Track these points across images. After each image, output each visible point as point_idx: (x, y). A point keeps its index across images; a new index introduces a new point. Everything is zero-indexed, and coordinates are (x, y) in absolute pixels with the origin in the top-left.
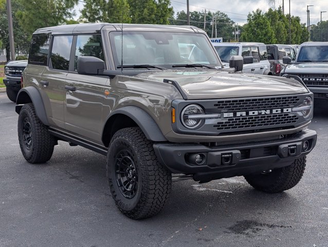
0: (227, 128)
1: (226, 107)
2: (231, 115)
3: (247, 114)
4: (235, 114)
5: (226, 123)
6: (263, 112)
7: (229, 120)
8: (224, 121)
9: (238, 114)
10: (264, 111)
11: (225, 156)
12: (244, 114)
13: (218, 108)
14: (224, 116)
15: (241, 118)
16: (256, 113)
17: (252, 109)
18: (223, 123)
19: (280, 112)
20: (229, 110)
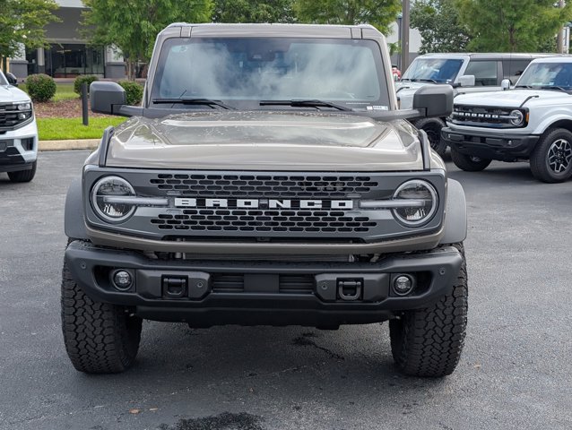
0: (182, 228)
1: (176, 187)
2: (192, 202)
3: (232, 203)
4: (201, 202)
5: (177, 217)
6: (273, 204)
7: (186, 212)
8: (174, 214)
9: (209, 203)
10: (277, 201)
11: (171, 280)
12: (223, 203)
13: (160, 186)
14: (176, 204)
15: (215, 210)
16: (255, 203)
17: (242, 195)
18: (171, 217)
19: (320, 206)
20: (184, 192)
